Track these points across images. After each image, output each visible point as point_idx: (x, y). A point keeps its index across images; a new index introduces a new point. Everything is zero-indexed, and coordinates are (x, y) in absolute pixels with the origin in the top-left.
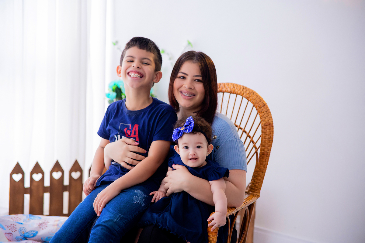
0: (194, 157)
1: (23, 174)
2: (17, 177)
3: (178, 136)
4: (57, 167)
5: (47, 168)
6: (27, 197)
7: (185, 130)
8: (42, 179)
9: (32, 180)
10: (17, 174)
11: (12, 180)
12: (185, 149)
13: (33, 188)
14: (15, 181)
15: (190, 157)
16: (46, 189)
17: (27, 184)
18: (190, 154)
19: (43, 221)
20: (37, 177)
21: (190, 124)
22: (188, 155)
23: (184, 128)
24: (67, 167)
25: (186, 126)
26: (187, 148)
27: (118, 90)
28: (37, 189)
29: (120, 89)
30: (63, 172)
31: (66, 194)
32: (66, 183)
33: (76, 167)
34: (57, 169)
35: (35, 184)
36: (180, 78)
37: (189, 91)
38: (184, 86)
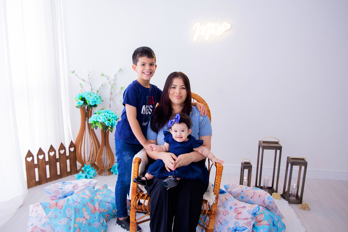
0: (180, 136)
1: (33, 156)
2: (30, 159)
3: (171, 124)
4: (52, 149)
5: (46, 150)
6: (36, 170)
7: (175, 121)
8: (44, 158)
9: (38, 159)
10: (29, 157)
11: (27, 162)
12: (175, 132)
13: (39, 164)
14: (28, 162)
16: (47, 163)
17: (36, 162)
18: (177, 135)
19: (75, 184)
20: (41, 157)
21: (178, 118)
24: (57, 148)
25: (176, 119)
26: (176, 131)
27: (83, 99)
28: (41, 165)
29: (84, 98)
30: (55, 151)
31: (58, 164)
32: (58, 157)
33: (62, 147)
34: (51, 150)
35: (40, 161)
36: (172, 88)
37: (179, 95)
38: (176, 92)
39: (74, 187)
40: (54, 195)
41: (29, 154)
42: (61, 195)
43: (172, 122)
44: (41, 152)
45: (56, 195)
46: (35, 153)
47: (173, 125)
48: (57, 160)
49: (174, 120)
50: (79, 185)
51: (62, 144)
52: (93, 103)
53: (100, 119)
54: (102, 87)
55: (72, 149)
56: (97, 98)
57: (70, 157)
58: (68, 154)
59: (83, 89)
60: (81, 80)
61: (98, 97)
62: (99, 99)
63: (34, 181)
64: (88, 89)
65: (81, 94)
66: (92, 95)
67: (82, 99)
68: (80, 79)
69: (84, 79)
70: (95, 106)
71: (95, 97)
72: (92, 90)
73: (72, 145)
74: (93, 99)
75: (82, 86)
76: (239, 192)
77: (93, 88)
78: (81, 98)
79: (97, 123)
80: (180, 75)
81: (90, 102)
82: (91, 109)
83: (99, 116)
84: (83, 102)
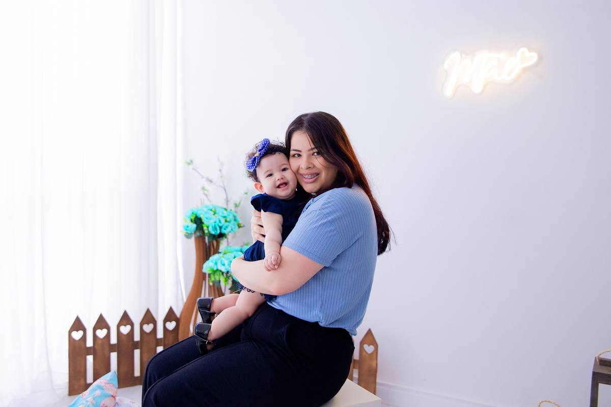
0: (282, 181)
1: (84, 330)
2: (77, 335)
4: (126, 319)
5: (113, 321)
6: (90, 359)
8: (108, 336)
9: (95, 337)
10: (77, 331)
11: (71, 340)
13: (96, 347)
14: (74, 340)
16: (112, 348)
17: (90, 343)
18: (277, 179)
20: (102, 333)
22: (275, 182)
24: (136, 318)
26: (272, 175)
27: (198, 221)
28: (101, 349)
29: (200, 219)
30: (132, 325)
31: (137, 353)
32: (137, 338)
33: (149, 318)
34: (125, 322)
35: (99, 342)
36: (294, 156)
41: (78, 325)
43: (255, 158)
44: (101, 323)
46: (89, 324)
47: (259, 164)
48: (136, 345)
51: (148, 311)
52: (216, 229)
53: (224, 265)
54: (246, 195)
55: (171, 325)
56: (228, 220)
57: (164, 342)
58: (160, 334)
59: (209, 200)
60: (204, 180)
61: (230, 218)
62: (233, 222)
63: (82, 382)
64: (218, 200)
65: (195, 211)
66: (217, 211)
67: (195, 219)
68: (203, 177)
69: (211, 178)
70: (221, 235)
71: (225, 217)
72: (227, 201)
73: (170, 316)
74: (218, 222)
75: (206, 192)
77: (229, 198)
78: (193, 218)
79: (218, 273)
81: (210, 225)
82: (215, 243)
83: (223, 259)
84: (194, 226)
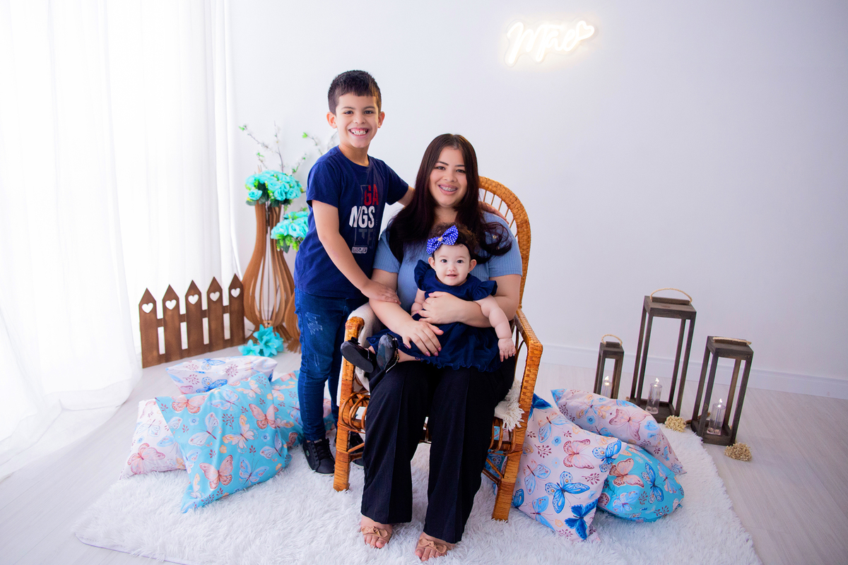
0: (453, 273)
1: (154, 302)
2: (148, 308)
3: (434, 248)
4: (193, 289)
5: (181, 292)
6: (161, 330)
7: (443, 241)
8: (177, 306)
9: (165, 308)
10: (147, 303)
11: (141, 312)
12: (442, 263)
13: (166, 318)
14: (145, 313)
15: (449, 273)
16: (182, 318)
17: (160, 315)
18: (448, 269)
19: (230, 366)
20: (171, 305)
22: (446, 271)
23: (441, 238)
24: (203, 287)
25: (445, 236)
26: (445, 261)
27: (262, 187)
28: (171, 319)
29: (264, 185)
30: (200, 294)
31: (205, 321)
32: (205, 307)
33: (215, 286)
34: (193, 292)
35: (170, 313)
36: (437, 168)
37: (450, 184)
38: (444, 178)
39: (228, 371)
40: (186, 383)
41: (148, 298)
42: (201, 386)
43: (437, 242)
44: (170, 294)
45: (191, 384)
46: (159, 296)
47: (439, 248)
48: (204, 314)
49: (440, 239)
50: (238, 368)
51: (214, 280)
52: (282, 195)
53: (295, 230)
54: (303, 161)
55: (236, 293)
56: (292, 185)
57: (230, 309)
58: (226, 302)
59: (264, 165)
60: (260, 145)
61: (293, 183)
62: (296, 187)
63: (155, 353)
64: (273, 165)
65: (257, 176)
66: (280, 178)
67: (258, 186)
68: (259, 143)
69: (266, 143)
70: (287, 201)
71: (288, 183)
72: (283, 167)
73: (235, 283)
74: (283, 188)
75: (261, 158)
76: (584, 407)
77: (284, 164)
78: (257, 184)
79: (288, 238)
80: (457, 141)
81: (276, 193)
82: (277, 209)
83: (294, 225)
84: (260, 192)
